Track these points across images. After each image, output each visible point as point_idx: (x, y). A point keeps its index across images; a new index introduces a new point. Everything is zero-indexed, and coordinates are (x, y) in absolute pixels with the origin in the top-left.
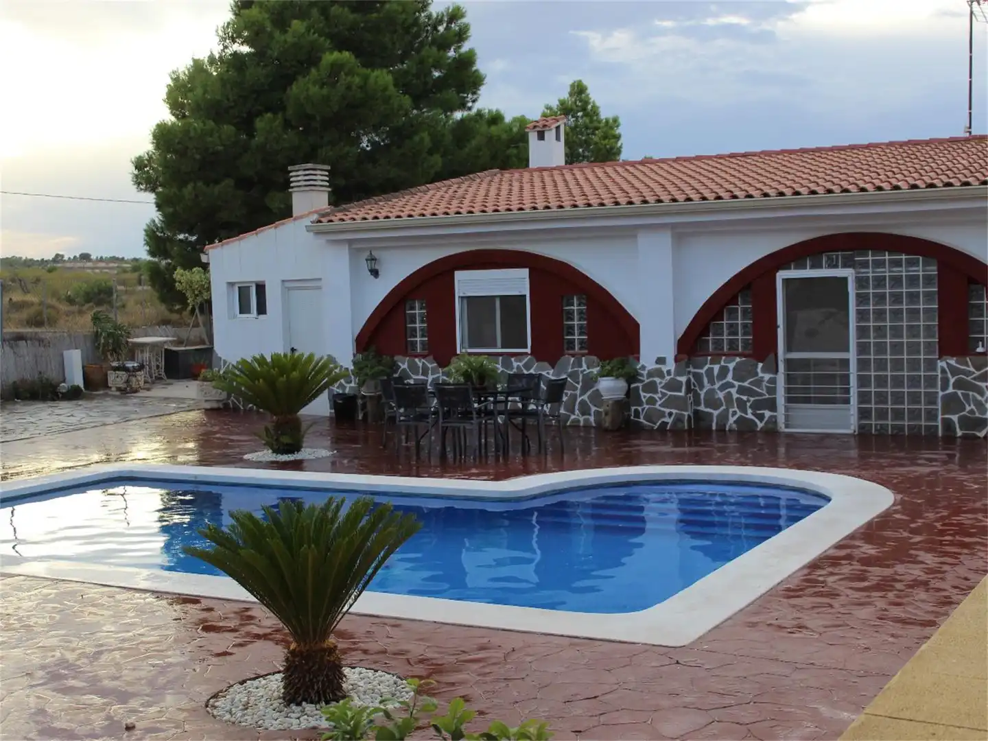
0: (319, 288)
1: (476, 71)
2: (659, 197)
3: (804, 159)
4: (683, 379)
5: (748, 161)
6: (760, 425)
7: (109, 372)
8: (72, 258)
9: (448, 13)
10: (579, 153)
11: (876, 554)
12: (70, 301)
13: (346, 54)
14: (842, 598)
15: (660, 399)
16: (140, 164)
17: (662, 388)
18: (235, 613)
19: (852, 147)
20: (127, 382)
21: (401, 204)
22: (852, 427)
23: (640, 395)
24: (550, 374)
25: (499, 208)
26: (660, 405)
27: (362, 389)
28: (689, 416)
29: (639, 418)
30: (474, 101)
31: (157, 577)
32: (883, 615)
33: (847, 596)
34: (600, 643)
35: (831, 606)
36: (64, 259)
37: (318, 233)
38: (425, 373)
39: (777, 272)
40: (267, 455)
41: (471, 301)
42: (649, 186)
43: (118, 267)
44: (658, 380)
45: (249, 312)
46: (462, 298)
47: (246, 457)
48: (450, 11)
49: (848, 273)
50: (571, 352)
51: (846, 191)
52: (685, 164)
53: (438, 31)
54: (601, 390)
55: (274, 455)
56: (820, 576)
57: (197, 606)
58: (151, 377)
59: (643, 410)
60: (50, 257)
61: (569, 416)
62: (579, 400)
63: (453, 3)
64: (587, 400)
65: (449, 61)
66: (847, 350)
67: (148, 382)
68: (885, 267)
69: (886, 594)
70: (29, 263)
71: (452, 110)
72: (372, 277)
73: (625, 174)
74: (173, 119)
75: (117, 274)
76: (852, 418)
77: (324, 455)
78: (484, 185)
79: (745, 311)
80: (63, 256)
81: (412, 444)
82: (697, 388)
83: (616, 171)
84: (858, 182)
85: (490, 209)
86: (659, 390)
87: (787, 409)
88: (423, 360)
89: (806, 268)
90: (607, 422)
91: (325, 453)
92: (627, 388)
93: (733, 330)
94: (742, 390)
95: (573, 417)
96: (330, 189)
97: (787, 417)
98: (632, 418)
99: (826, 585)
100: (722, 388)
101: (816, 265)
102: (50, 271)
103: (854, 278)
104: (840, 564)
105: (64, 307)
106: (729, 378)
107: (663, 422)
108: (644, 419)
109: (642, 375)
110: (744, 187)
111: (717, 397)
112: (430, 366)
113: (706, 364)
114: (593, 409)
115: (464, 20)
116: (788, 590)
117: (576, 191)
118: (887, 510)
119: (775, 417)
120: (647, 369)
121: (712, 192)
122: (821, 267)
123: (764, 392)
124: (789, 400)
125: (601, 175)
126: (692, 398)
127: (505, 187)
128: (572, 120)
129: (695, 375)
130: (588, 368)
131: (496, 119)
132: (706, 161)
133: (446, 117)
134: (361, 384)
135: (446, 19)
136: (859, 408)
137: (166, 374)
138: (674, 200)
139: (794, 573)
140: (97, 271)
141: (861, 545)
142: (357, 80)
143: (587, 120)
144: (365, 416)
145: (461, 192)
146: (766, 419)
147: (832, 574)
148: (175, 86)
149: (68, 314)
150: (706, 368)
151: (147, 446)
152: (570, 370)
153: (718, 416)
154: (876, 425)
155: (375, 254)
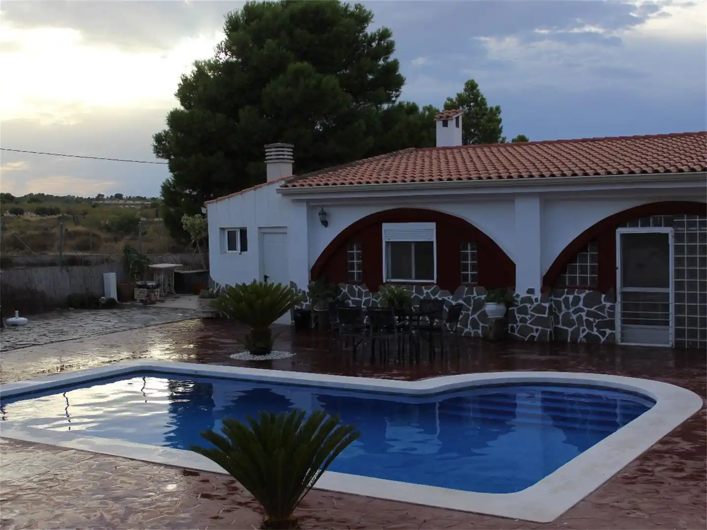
0: (286, 233)
1: (399, 75)
2: (531, 173)
3: (637, 145)
4: (547, 305)
5: (596, 145)
6: (603, 339)
7: (135, 289)
8: (109, 197)
9: (379, 34)
10: (471, 132)
11: (690, 449)
12: (108, 229)
13: (306, 64)
14: (667, 485)
15: (530, 319)
16: (159, 138)
17: (531, 311)
18: (224, 484)
19: (672, 136)
20: (148, 296)
21: (344, 173)
22: (671, 344)
23: (515, 316)
24: (449, 298)
25: (415, 179)
26: (530, 324)
27: (315, 307)
28: (551, 332)
29: (514, 333)
30: (397, 96)
31: (168, 453)
32: (697, 500)
33: (670, 484)
34: (489, 518)
35: (658, 492)
36: (104, 197)
37: (285, 194)
38: (360, 296)
39: (617, 228)
40: (246, 356)
41: (394, 245)
42: (524, 164)
43: (142, 204)
44: (528, 305)
45: (235, 249)
46: (387, 243)
47: (232, 356)
48: (381, 32)
49: (669, 230)
50: (466, 283)
51: (668, 171)
52: (549, 146)
53: (372, 46)
54: (487, 312)
55: (252, 355)
56: (649, 466)
57: (197, 478)
58: (165, 292)
59: (517, 326)
60: (94, 196)
61: (463, 330)
62: (471, 318)
63: (383, 27)
64: (476, 318)
65: (379, 68)
66: (668, 286)
67: (162, 296)
68: (696, 227)
69: (698, 483)
70: (79, 200)
71: (381, 103)
72: (323, 226)
73: (506, 154)
74: (182, 108)
75: (140, 209)
76: (670, 335)
77: (287, 356)
78: (404, 161)
79: (592, 256)
80: (103, 195)
81: (351, 348)
82: (557, 312)
83: (499, 151)
84: (677, 164)
85: (408, 179)
86: (529, 312)
87: (623, 328)
88: (359, 287)
89: (637, 226)
90: (491, 335)
91: (287, 355)
92: (505, 310)
93: (583, 270)
94: (589, 314)
95: (466, 330)
96: (293, 162)
97: (622, 335)
98: (509, 332)
99: (653, 475)
100: (575, 312)
101: (646, 224)
102: (94, 206)
103: (673, 234)
104: (663, 457)
105: (103, 235)
106: (581, 305)
107: (532, 335)
108: (518, 333)
109: (517, 301)
110: (593, 166)
111: (571, 318)
112: (363, 291)
113: (564, 294)
114: (481, 324)
115: (391, 39)
116: (626, 478)
117: (470, 167)
118: (698, 412)
119: (614, 334)
120: (520, 297)
121: (570, 169)
122: (649, 226)
123: (606, 315)
124: (624, 322)
125: (488, 154)
126: (553, 319)
127: (419, 162)
128: (466, 108)
129: (555, 302)
130: (478, 295)
131: (413, 109)
132: (565, 145)
133: (377, 107)
134: (314, 303)
135: (377, 38)
136: (675, 329)
137: (175, 290)
138: (542, 176)
139: (630, 463)
140: (127, 206)
141: (679, 441)
142: (313, 82)
143: (477, 108)
144: (317, 325)
145: (387, 165)
146: (607, 335)
147: (658, 465)
148: (184, 84)
149: (106, 240)
150: (564, 297)
151: (162, 346)
152: (464, 296)
153: (572, 332)
154: (688, 342)
155: (325, 209)
